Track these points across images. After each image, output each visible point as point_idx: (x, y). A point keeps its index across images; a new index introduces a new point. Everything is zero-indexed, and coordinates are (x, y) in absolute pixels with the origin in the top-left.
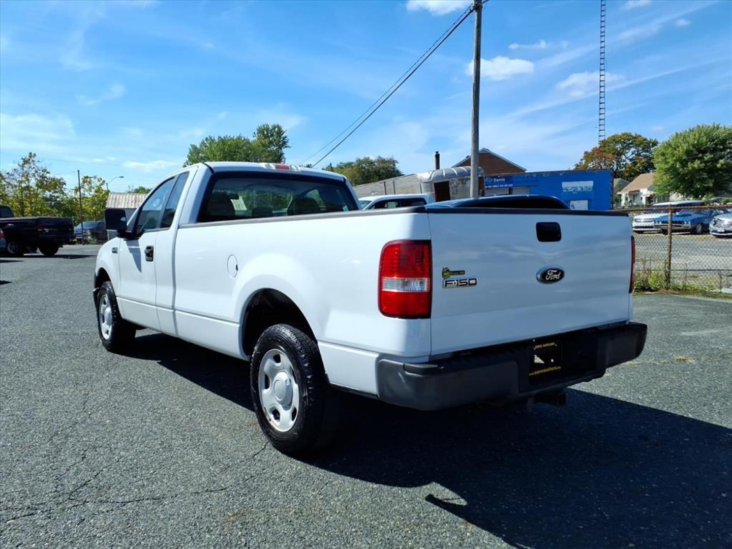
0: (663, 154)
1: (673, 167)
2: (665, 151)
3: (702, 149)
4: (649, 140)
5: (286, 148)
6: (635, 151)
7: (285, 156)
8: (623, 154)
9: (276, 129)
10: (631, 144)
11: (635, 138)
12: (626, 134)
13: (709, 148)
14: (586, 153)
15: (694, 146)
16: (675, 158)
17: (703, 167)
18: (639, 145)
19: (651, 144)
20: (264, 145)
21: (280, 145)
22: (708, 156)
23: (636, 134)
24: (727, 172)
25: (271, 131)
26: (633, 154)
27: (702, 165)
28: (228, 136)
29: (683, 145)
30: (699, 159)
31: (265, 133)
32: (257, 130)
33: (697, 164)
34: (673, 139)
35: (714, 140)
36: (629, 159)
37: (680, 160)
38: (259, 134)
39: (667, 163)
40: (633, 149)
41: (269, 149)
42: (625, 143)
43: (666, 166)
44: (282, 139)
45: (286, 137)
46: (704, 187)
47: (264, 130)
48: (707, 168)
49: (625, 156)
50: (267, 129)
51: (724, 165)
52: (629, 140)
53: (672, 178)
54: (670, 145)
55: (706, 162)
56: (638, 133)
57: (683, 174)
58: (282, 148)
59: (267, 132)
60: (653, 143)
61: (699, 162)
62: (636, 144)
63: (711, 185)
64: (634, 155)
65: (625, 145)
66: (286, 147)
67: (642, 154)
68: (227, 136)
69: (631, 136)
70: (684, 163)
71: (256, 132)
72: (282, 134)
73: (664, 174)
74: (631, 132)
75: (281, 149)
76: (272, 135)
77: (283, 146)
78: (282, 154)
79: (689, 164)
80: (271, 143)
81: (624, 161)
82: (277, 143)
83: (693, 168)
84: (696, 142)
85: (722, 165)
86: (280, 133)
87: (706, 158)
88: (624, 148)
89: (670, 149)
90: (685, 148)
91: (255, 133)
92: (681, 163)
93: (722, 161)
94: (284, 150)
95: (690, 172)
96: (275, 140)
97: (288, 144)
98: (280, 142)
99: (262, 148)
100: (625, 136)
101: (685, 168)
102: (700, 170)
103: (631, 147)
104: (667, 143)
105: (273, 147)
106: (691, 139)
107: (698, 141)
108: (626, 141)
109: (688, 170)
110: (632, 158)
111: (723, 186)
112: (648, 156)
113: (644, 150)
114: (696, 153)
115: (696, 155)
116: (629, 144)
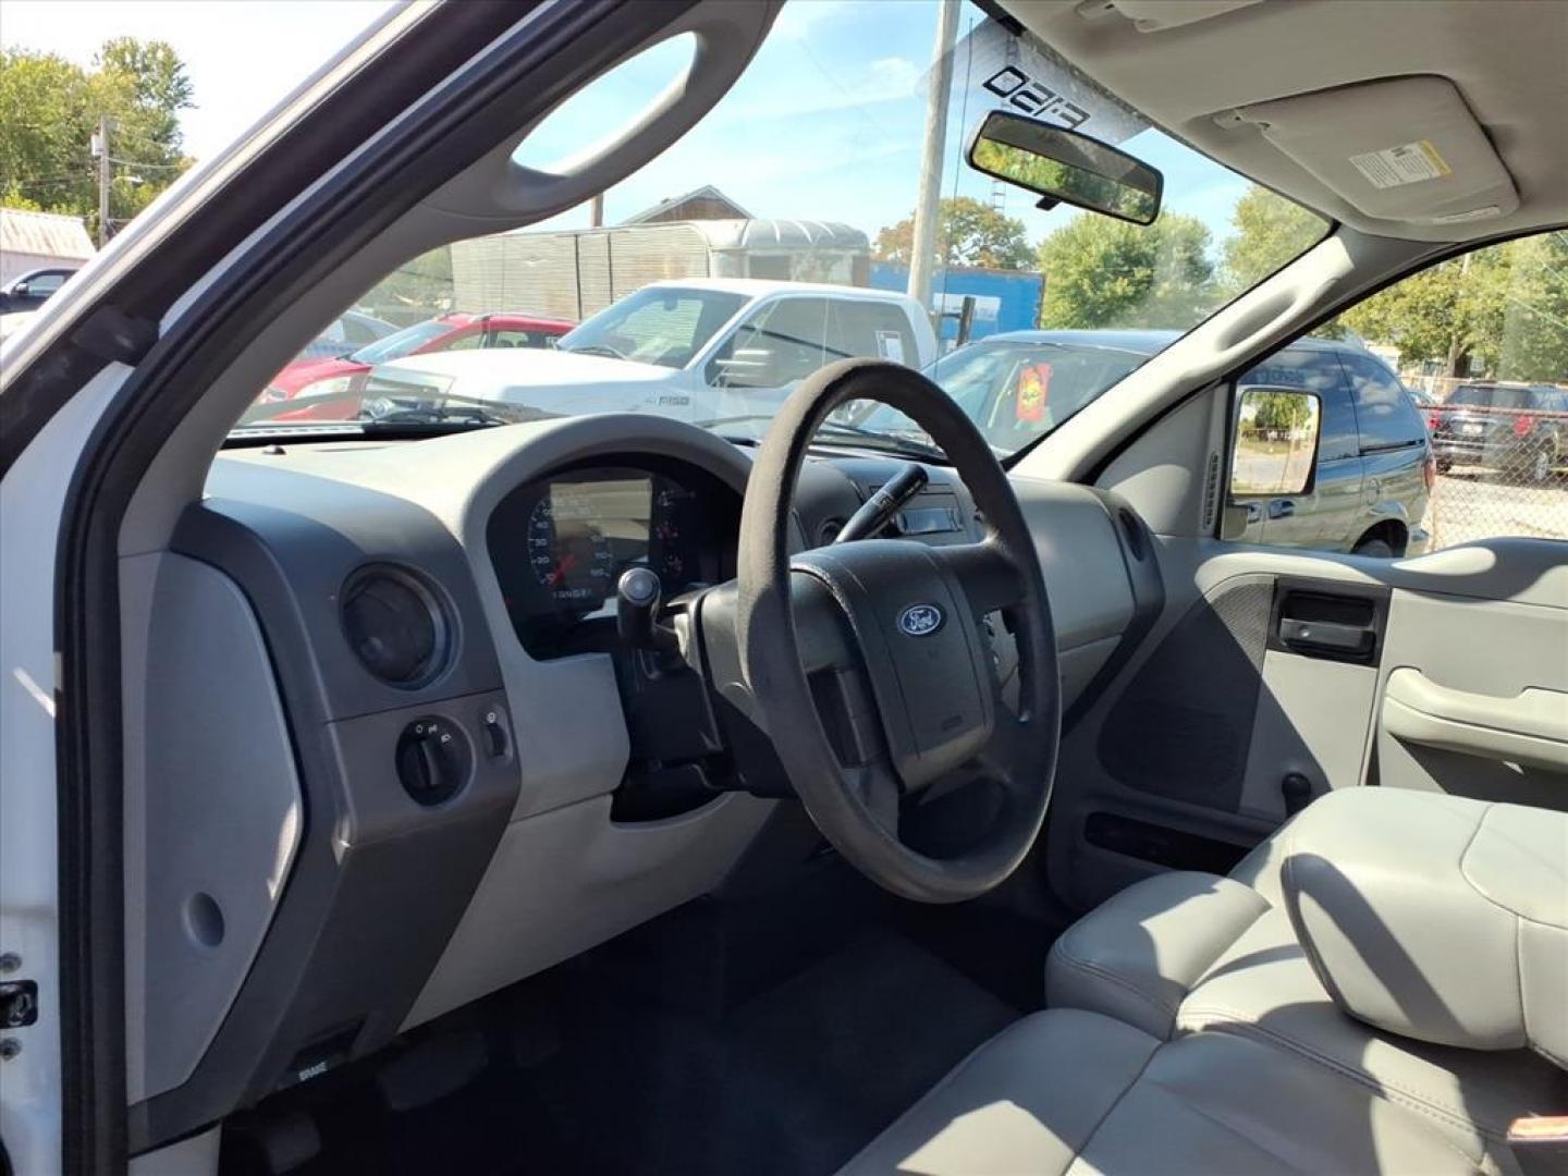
0: (1058, 256)
1: (1077, 285)
2: (1063, 249)
3: (1133, 254)
5: (185, 109)
6: (979, 240)
7: (180, 127)
8: (956, 243)
9: (160, 55)
10: (976, 223)
11: (980, 211)
13: (1146, 255)
14: (884, 230)
15: (1118, 246)
16: (1081, 268)
17: (1131, 294)
18: (988, 229)
20: (124, 90)
21: (170, 98)
22: (1141, 273)
23: (984, 204)
24: (1171, 309)
25: (145, 56)
26: (975, 244)
28: (22, 46)
29: (1100, 241)
30: (1125, 275)
31: (128, 59)
32: (104, 47)
33: (1120, 286)
34: (1080, 226)
35: (1155, 238)
36: (967, 256)
37: (1089, 273)
38: (109, 60)
39: (1066, 275)
40: (976, 236)
41: (138, 103)
42: (962, 219)
43: (1065, 283)
44: (175, 83)
45: (186, 79)
47: (123, 51)
48: (1139, 298)
49: (960, 248)
50: (134, 50)
51: (1170, 291)
52: (971, 213)
53: (1073, 309)
54: (1074, 238)
57: (1094, 303)
58: (176, 107)
59: (133, 57)
60: (1015, 228)
61: (1125, 282)
62: (983, 226)
64: (977, 249)
65: (961, 224)
66: (186, 105)
67: (992, 248)
68: (18, 46)
69: (975, 205)
70: (1097, 282)
71: (101, 53)
72: (177, 70)
73: (1058, 298)
74: (976, 197)
75: (171, 108)
76: (146, 68)
77: (176, 102)
78: (172, 123)
79: (1107, 285)
80: (143, 88)
81: (956, 258)
82: (161, 90)
83: (1113, 293)
84: (1123, 238)
85: (1166, 293)
86: (170, 66)
87: (1137, 276)
88: (960, 230)
89: (1074, 246)
90: (1102, 248)
91: (96, 56)
92: (1092, 280)
93: (1166, 284)
94: (180, 114)
95: (1107, 300)
96: (155, 82)
97: (190, 99)
98: (168, 88)
99: (119, 98)
100: (964, 204)
101: (1098, 293)
103: (972, 230)
104: (1066, 232)
105: (150, 100)
106: (1114, 230)
107: (1127, 236)
108: (964, 215)
109: (1104, 297)
110: (973, 255)
112: (1004, 255)
113: (995, 240)
114: (1121, 262)
115: (1123, 266)
116: (970, 223)
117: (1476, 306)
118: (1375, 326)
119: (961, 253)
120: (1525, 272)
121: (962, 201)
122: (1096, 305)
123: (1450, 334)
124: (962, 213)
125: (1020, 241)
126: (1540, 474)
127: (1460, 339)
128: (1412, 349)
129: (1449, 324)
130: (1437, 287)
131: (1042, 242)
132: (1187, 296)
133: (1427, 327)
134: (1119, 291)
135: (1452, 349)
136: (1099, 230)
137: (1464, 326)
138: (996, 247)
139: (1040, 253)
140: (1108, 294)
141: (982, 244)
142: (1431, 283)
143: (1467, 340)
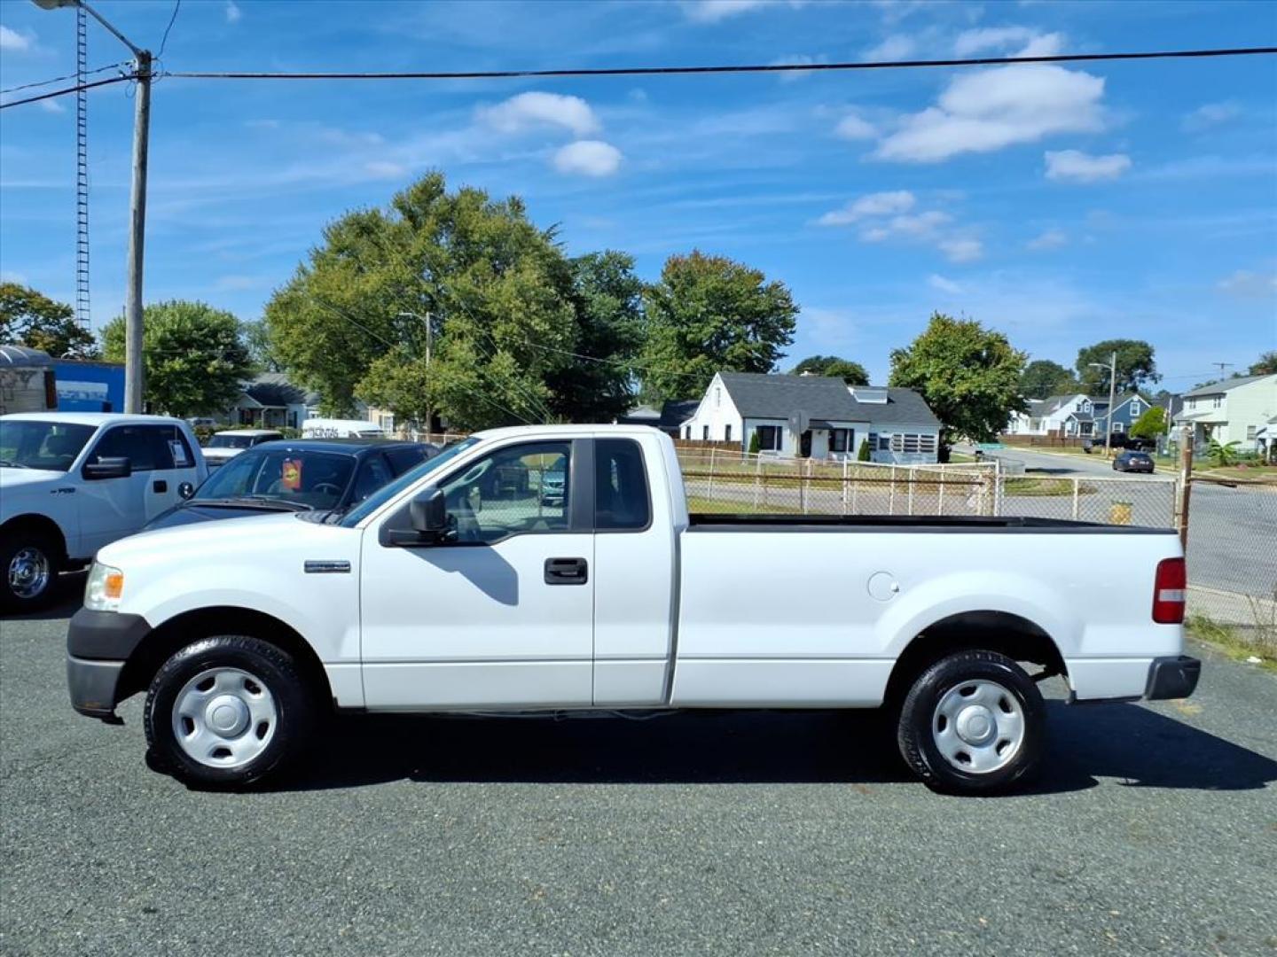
3: (185, 340)
4: (55, 303)
6: (30, 321)
10: (24, 305)
11: (30, 297)
12: (13, 286)
13: (195, 340)
15: (172, 332)
17: (186, 369)
18: (38, 311)
19: (60, 312)
22: (194, 354)
23: (31, 290)
24: (221, 381)
26: (26, 323)
27: (186, 366)
29: (157, 328)
30: (181, 355)
33: (178, 364)
35: (201, 330)
36: (18, 333)
37: (151, 353)
40: (26, 317)
42: (10, 302)
46: (190, 400)
48: (193, 372)
51: (218, 369)
52: (20, 298)
55: (191, 362)
56: (35, 289)
57: (156, 378)
60: (64, 311)
61: (181, 361)
62: (33, 308)
63: (200, 399)
64: (27, 327)
65: (10, 306)
67: (43, 327)
69: (22, 291)
70: (158, 359)
74: (22, 284)
79: (166, 363)
83: (172, 369)
84: (176, 327)
85: (215, 369)
87: (191, 356)
88: (7, 311)
90: (159, 334)
92: (153, 358)
93: (214, 363)
95: (167, 375)
100: (11, 289)
101: (159, 368)
102: (182, 372)
103: (22, 312)
106: (168, 320)
107: (179, 326)
108: (12, 298)
109: (164, 371)
110: (25, 332)
111: (216, 401)
112: (56, 333)
113: (46, 321)
114: (176, 345)
115: (176, 348)
116: (18, 306)
117: (439, 386)
118: (378, 398)
119: (12, 330)
120: (463, 365)
121: (9, 287)
122: (158, 379)
123: (425, 404)
124: (9, 297)
125: (71, 323)
126: (496, 492)
127: (432, 406)
128: (403, 413)
129: (424, 397)
130: (414, 374)
131: (103, 328)
132: (233, 372)
133: (410, 399)
134: (177, 367)
135: (428, 412)
136: (155, 319)
137: (433, 398)
138: (47, 326)
139: (95, 334)
140: (168, 370)
141: (33, 324)
142: (409, 370)
143: (437, 406)
